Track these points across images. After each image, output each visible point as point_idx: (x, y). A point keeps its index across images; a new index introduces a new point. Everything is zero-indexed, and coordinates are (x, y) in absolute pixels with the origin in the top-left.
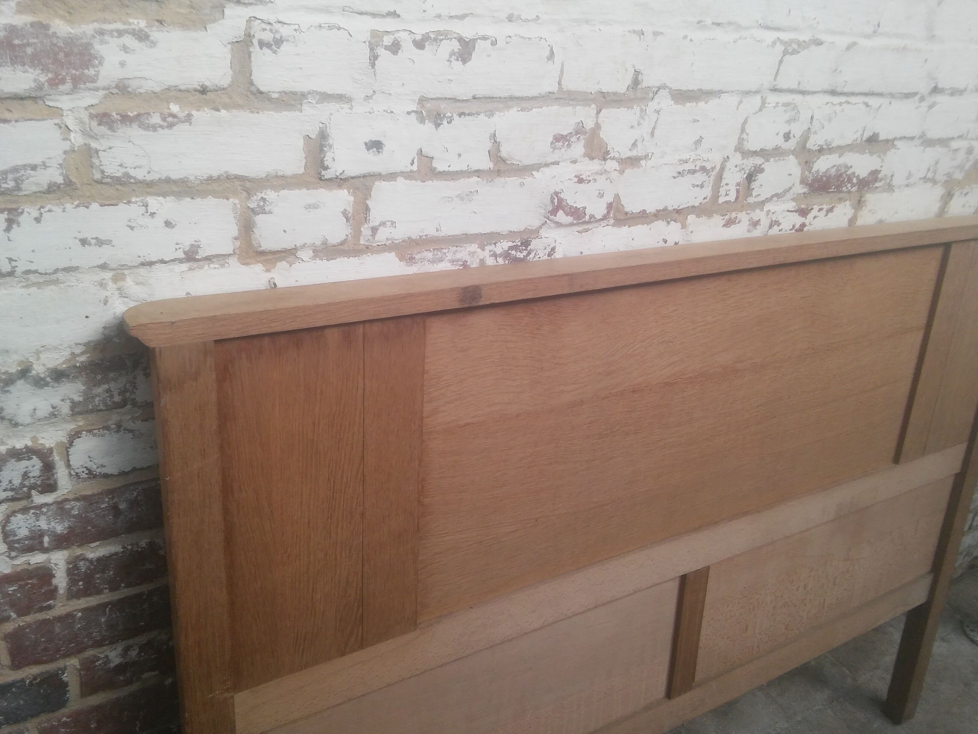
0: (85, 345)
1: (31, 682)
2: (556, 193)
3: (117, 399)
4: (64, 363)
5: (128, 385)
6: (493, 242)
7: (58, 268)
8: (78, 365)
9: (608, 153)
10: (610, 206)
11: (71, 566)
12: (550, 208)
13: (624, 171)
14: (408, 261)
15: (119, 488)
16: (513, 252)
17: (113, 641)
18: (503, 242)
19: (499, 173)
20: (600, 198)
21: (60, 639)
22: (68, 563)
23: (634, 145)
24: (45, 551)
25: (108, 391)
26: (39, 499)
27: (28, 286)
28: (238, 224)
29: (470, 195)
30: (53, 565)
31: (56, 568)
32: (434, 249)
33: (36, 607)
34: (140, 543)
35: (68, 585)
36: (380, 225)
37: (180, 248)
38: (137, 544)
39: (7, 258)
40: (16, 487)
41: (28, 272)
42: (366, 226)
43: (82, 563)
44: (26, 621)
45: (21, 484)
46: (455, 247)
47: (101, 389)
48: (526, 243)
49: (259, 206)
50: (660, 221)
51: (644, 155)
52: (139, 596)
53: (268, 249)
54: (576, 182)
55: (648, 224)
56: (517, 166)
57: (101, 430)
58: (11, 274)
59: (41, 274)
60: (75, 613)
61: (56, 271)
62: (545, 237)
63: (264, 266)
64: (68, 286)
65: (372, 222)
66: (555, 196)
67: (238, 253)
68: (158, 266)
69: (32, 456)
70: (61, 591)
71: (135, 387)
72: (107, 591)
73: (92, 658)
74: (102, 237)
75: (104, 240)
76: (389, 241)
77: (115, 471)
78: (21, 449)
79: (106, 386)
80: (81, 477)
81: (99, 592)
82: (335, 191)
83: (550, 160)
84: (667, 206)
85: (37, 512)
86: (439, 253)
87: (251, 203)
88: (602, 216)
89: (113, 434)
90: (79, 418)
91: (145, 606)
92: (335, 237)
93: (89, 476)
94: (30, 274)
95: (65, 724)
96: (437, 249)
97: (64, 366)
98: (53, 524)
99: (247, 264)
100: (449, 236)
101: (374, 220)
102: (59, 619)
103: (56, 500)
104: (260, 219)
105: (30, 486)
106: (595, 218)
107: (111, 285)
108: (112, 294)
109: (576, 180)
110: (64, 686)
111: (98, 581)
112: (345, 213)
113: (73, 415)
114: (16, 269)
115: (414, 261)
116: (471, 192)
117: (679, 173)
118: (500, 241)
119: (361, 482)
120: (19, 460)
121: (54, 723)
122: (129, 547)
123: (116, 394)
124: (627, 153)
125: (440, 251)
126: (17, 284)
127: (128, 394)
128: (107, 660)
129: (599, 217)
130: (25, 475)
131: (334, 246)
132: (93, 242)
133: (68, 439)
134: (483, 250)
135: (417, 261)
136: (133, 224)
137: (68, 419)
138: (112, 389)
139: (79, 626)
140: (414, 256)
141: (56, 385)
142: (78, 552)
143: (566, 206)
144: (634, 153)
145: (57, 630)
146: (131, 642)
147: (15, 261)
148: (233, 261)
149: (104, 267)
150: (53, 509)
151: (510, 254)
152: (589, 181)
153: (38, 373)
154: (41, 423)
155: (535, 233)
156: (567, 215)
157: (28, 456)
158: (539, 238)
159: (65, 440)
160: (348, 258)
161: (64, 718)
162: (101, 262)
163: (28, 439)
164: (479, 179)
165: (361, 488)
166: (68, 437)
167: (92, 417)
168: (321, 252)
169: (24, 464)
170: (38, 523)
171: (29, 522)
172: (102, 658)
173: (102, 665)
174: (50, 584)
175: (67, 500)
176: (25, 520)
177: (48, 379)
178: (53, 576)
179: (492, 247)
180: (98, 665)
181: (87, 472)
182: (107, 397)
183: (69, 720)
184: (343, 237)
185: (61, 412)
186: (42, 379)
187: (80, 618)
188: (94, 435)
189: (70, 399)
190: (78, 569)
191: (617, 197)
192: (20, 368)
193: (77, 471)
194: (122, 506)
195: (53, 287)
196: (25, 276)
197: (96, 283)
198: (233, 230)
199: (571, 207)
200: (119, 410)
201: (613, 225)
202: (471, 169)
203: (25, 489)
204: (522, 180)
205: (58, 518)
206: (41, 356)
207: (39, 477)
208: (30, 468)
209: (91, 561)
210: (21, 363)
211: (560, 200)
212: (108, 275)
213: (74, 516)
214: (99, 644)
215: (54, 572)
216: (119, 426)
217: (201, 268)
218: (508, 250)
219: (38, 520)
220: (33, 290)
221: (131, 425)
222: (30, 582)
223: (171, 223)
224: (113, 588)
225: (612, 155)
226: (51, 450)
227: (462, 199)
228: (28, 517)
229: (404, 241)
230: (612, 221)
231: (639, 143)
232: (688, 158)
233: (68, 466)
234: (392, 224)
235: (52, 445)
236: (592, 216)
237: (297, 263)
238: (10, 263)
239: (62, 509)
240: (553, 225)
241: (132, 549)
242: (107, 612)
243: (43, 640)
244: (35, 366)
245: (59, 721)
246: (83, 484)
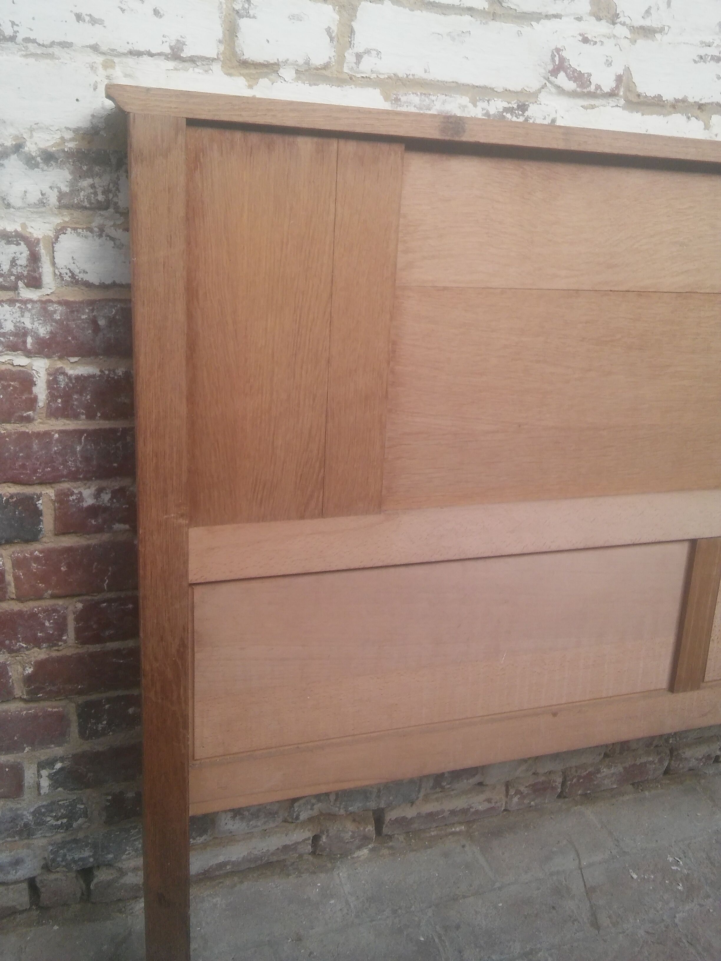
0: (76, 131)
1: (7, 500)
2: (558, 50)
3: (101, 198)
4: (53, 146)
5: (111, 185)
6: (486, 99)
7: (54, 41)
8: (66, 150)
9: (617, 16)
10: (619, 79)
11: (51, 378)
12: (550, 67)
13: (635, 41)
14: (394, 102)
15: (99, 301)
16: (508, 116)
17: (87, 478)
18: (496, 101)
19: (494, 16)
20: (608, 66)
21: (37, 459)
22: (49, 374)
23: (648, 12)
24: (28, 354)
25: (93, 186)
26: (26, 293)
27: (26, 56)
28: (223, 25)
29: (461, 36)
30: (34, 372)
31: (37, 376)
32: (421, 94)
33: (17, 414)
34: (117, 371)
35: (47, 399)
36: (365, 53)
37: (166, 42)
38: (114, 371)
39: (10, 21)
40: (5, 273)
41: (27, 40)
42: (350, 51)
43: (61, 378)
44: (7, 429)
45: (9, 270)
46: (444, 96)
47: (86, 182)
48: (523, 108)
49: (243, 8)
50: (679, 115)
51: (659, 27)
52: (113, 431)
53: (251, 58)
54: (579, 41)
55: (665, 115)
56: (514, 11)
57: (84, 230)
58: (12, 39)
59: (39, 45)
60: (53, 433)
61: (53, 44)
62: (545, 104)
63: (248, 81)
64: (62, 63)
65: (357, 47)
66: (556, 54)
67: (222, 59)
68: (145, 57)
69: (20, 242)
70: (41, 404)
71: (118, 189)
72: (84, 417)
73: (66, 491)
74: (96, 16)
75: (96, 19)
76: (374, 74)
77: (96, 282)
78: (11, 232)
79: (90, 181)
80: (65, 279)
81: (76, 416)
82: (320, 4)
83: (551, 12)
84: (686, 95)
85: (22, 306)
86: (427, 100)
87: (237, 4)
88: (610, 90)
89: (95, 237)
90: (65, 212)
91: (119, 444)
92: (318, 60)
93: (72, 280)
94: (29, 43)
95: (37, 559)
96: (425, 94)
97: (54, 149)
98: (36, 324)
99: (230, 75)
100: (438, 81)
101: (359, 47)
102: (38, 435)
103: (41, 299)
104: (243, 23)
105: (18, 275)
106: (601, 90)
107: (101, 70)
108: (101, 80)
109: (580, 38)
110: (38, 513)
111: (76, 403)
112: (328, 31)
113: (60, 207)
114: (18, 34)
115: (399, 103)
116: (463, 32)
117: (701, 57)
118: (494, 99)
119: (329, 322)
120: (9, 243)
121: (26, 555)
122: (107, 372)
123: (99, 191)
124: (639, 22)
125: (427, 97)
126: (17, 52)
127: (111, 196)
128: (81, 499)
129: (606, 89)
130: (13, 262)
131: (317, 69)
132: (87, 18)
133: (54, 234)
134: (475, 106)
135: (402, 104)
136: (124, 7)
137: (55, 210)
138: (96, 185)
139: (56, 449)
140: (399, 97)
141: (45, 168)
142: (59, 364)
143: (568, 68)
144: (647, 23)
145: (35, 447)
146: (104, 483)
147: (17, 25)
148: (217, 67)
149: (95, 48)
150: (37, 307)
151: (504, 117)
152: (595, 43)
153: (30, 151)
154: (31, 209)
155: (535, 95)
156: (570, 79)
157: (17, 241)
158: (538, 104)
159: (51, 234)
160: (331, 87)
161: (37, 552)
162: (92, 42)
163: (19, 224)
164: (472, 19)
165: (328, 330)
166: (54, 231)
167: (77, 214)
168: (304, 74)
169: (13, 248)
170: (22, 320)
171: (15, 315)
172: (76, 494)
173: (76, 501)
174: (31, 392)
175: (50, 301)
176: (11, 313)
177: (39, 159)
178: (33, 383)
179: (485, 105)
180: (72, 499)
181: (70, 275)
182: (91, 193)
183: (41, 555)
184: (326, 60)
185: (49, 201)
186: (33, 158)
187: (57, 440)
188: (79, 234)
189: (58, 188)
190: (57, 384)
191: (627, 70)
192: (14, 143)
193: (61, 271)
194: (102, 322)
195: (48, 61)
196: (25, 45)
197: (87, 65)
198: (218, 32)
199: (575, 70)
200: (102, 212)
201: (624, 108)
202: (464, 4)
203: (13, 278)
204: (520, 29)
205: (41, 318)
206: (34, 134)
207: (25, 267)
208: (18, 255)
209: (70, 378)
210: (16, 137)
211: (562, 60)
212: (100, 59)
213: (56, 321)
214: (73, 477)
215: (35, 379)
216: (102, 230)
217: (186, 70)
218: (503, 112)
219: (23, 316)
220: (31, 60)
221: (112, 232)
222: (12, 383)
223: (159, 13)
224: (91, 416)
225: (622, 19)
226: (38, 241)
227: (453, 39)
228: (14, 310)
229: (389, 78)
230: (622, 102)
231: (652, 11)
232: (711, 41)
233: (54, 264)
234: (378, 54)
235: (40, 237)
236: (598, 87)
237: (279, 82)
238: (13, 27)
239: (45, 309)
240: (553, 90)
241: (109, 375)
242: (83, 441)
243: (21, 455)
244: (28, 144)
245: (32, 553)
246: (66, 289)
